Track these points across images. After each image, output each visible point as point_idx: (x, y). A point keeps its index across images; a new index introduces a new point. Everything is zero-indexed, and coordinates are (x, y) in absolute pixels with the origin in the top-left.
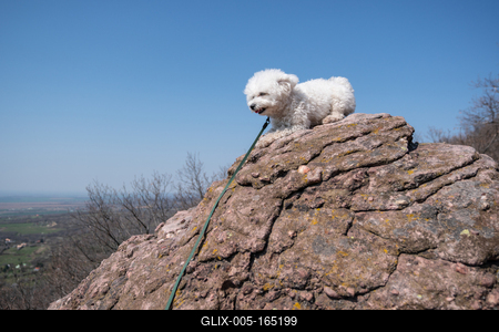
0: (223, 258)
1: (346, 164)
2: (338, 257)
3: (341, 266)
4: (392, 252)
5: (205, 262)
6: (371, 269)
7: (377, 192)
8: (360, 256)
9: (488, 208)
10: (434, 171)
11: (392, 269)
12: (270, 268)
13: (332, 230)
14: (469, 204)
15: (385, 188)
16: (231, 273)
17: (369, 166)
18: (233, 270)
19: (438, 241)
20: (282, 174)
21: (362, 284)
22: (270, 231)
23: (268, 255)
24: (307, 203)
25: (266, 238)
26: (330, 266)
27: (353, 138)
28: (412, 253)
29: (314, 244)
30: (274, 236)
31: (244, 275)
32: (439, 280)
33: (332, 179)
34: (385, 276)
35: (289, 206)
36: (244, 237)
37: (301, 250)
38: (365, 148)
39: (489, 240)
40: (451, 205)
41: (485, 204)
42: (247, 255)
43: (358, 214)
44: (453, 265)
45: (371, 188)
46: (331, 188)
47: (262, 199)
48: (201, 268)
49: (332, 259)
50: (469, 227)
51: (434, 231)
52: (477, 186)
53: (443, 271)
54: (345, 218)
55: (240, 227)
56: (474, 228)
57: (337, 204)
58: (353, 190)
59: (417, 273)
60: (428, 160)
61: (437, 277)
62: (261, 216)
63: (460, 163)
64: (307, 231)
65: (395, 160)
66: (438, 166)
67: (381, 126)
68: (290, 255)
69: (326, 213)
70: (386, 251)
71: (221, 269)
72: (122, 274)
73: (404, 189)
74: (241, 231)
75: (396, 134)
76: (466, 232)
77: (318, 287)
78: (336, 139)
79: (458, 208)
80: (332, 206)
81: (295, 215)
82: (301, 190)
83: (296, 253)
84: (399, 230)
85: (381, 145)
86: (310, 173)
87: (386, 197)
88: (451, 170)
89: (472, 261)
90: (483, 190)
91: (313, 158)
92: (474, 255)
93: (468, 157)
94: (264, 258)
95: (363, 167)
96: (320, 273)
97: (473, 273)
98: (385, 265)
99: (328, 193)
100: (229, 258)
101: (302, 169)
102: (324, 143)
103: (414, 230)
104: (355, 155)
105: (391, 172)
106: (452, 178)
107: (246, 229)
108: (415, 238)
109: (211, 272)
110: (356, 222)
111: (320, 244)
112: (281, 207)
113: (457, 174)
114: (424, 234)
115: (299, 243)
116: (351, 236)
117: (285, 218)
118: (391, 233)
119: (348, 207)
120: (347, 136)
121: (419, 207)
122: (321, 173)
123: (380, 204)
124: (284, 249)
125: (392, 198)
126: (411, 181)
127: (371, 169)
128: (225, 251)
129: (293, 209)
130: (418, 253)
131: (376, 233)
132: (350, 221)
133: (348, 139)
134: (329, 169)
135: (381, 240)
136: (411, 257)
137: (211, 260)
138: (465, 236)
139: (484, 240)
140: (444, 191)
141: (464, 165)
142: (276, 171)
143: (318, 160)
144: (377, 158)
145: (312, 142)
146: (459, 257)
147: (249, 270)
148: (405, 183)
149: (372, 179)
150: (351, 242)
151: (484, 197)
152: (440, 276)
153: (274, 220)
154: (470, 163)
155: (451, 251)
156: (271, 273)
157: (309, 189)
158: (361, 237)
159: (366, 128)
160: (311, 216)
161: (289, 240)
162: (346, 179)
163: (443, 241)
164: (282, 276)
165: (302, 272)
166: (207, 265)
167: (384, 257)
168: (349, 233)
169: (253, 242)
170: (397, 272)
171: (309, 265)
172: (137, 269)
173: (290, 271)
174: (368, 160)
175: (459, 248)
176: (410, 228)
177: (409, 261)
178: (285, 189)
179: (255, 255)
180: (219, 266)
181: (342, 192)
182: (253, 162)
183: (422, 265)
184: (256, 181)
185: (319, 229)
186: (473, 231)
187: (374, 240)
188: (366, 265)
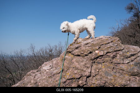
0: (77, 79)
1: (110, 50)
2: (114, 77)
3: (115, 80)
4: (129, 75)
6: (124, 80)
7: (120, 59)
8: (120, 77)
13: (109, 69)
15: (122, 57)
18: (80, 82)
20: (91, 53)
21: (122, 85)
22: (91, 70)
23: (92, 77)
24: (99, 61)
26: (112, 80)
29: (105, 73)
30: (93, 71)
31: (84, 83)
33: (107, 55)
34: (128, 82)
35: (94, 62)
36: (84, 72)
37: (101, 75)
38: (114, 46)
42: (85, 77)
43: (115, 65)
45: (118, 57)
46: (107, 57)
47: (87, 60)
48: (68, 81)
49: (112, 78)
54: (112, 66)
55: (82, 69)
58: (113, 58)
59: (137, 81)
60: (131, 50)
62: (88, 65)
64: (102, 70)
65: (123, 50)
67: (115, 40)
68: (98, 77)
69: (106, 64)
70: (127, 75)
71: (76, 82)
73: (127, 58)
74: (82, 70)
75: (119, 42)
77: (108, 86)
78: (104, 43)
80: (108, 62)
81: (97, 65)
82: (97, 58)
83: (100, 76)
84: (130, 69)
85: (117, 45)
86: (100, 53)
87: (123, 60)
88: (138, 53)
91: (99, 48)
94: (90, 78)
96: (109, 82)
98: (128, 79)
99: (106, 59)
100: (79, 79)
101: (97, 52)
102: (101, 44)
103: (134, 69)
104: (111, 48)
105: (123, 53)
106: (139, 55)
107: (84, 69)
108: (135, 72)
110: (115, 67)
111: (107, 73)
112: (92, 63)
114: (137, 70)
115: (100, 73)
117: (94, 66)
118: (128, 70)
121: (133, 63)
122: (103, 53)
123: (122, 62)
124: (96, 75)
125: (125, 60)
127: (117, 52)
129: (96, 63)
130: (136, 75)
131: (123, 70)
132: (113, 66)
133: (108, 43)
134: (105, 52)
135: (125, 72)
136: (134, 76)
137: (72, 79)
140: (138, 58)
142: (89, 52)
145: (97, 44)
147: (86, 82)
148: (128, 56)
149: (118, 55)
150: (115, 73)
153: (92, 67)
156: (93, 82)
157: (100, 57)
158: (118, 71)
159: (111, 40)
160: (102, 65)
161: (97, 72)
162: (111, 55)
164: (96, 83)
165: (103, 82)
167: (127, 77)
168: (114, 70)
169: (87, 74)
170: (131, 81)
171: (105, 80)
172: (43, 82)
173: (99, 82)
174: (116, 50)
176: (133, 69)
177: (134, 78)
178: (93, 57)
179: (88, 77)
180: (75, 81)
181: (110, 58)
182: (77, 48)
183: (138, 79)
184: (82, 55)
185: (106, 69)
187: (123, 72)
188: (122, 79)
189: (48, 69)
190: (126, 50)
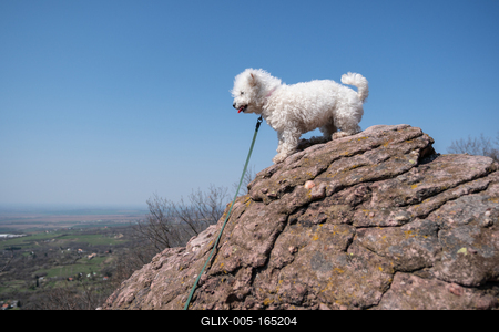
0: (229, 272)
1: (350, 179)
2: (334, 274)
3: (336, 283)
4: (387, 270)
5: (214, 275)
6: (364, 287)
7: (378, 208)
8: (355, 273)
9: (490, 225)
10: (438, 185)
11: (385, 288)
12: (270, 283)
13: (332, 246)
14: (470, 221)
15: (386, 204)
16: (236, 287)
17: (373, 180)
18: (238, 284)
19: (433, 260)
20: (290, 189)
21: (355, 302)
22: (272, 246)
23: (269, 270)
24: (311, 218)
25: (268, 253)
26: (326, 282)
27: (362, 152)
28: (406, 272)
29: (313, 260)
30: (275, 252)
31: (246, 289)
32: (430, 301)
33: (335, 195)
34: (378, 295)
35: (294, 222)
36: (247, 252)
37: (300, 265)
38: (371, 162)
39: (488, 260)
40: (451, 221)
41: (487, 221)
42: (249, 270)
43: (359, 230)
44: (447, 286)
45: (373, 203)
46: (334, 204)
47: (267, 215)
48: (211, 281)
49: (328, 275)
50: (465, 244)
51: (430, 248)
52: (485, 200)
53: (436, 291)
54: (345, 234)
55: (244, 242)
56: (472, 246)
57: (339, 220)
58: (355, 205)
59: (409, 292)
60: (435, 174)
61: (429, 298)
62: (264, 231)
63: (470, 176)
64: (308, 247)
65: (399, 174)
66: (444, 180)
67: (392, 138)
68: (289, 271)
69: (327, 229)
70: (381, 269)
71: (227, 283)
72: (147, 285)
73: (406, 205)
74: (244, 246)
75: (407, 147)
76: (463, 250)
77: (315, 304)
78: (344, 153)
79: (458, 225)
80: (335, 221)
81: (298, 231)
82: (306, 206)
83: (295, 269)
84: (395, 247)
85: (388, 158)
86: (314, 189)
87: (387, 212)
88: (458, 184)
89: (467, 281)
90: (490, 205)
91: (319, 173)
92: (469, 275)
93: (481, 169)
94: (266, 273)
95: (367, 181)
96: (316, 290)
97: (468, 294)
98: (378, 284)
99: (331, 209)
100: (234, 272)
101: (308, 184)
102: (332, 157)
103: (409, 247)
104: (360, 170)
105: (393, 187)
106: (457, 192)
107: (249, 244)
108: (410, 256)
109: (218, 285)
110: (357, 238)
111: (319, 260)
112: (285, 223)
113: (464, 188)
114: (420, 251)
115: (299, 258)
116: (351, 252)
117: (288, 233)
118: (387, 250)
119: (350, 223)
120: (355, 149)
121: (418, 223)
122: (325, 189)
123: (379, 220)
124: (284, 265)
125: (392, 213)
126: (413, 196)
127: (375, 184)
128: (230, 266)
129: (298, 225)
130: (413, 271)
131: (372, 250)
132: (350, 237)
133: (355, 153)
134: (333, 184)
135: (377, 258)
136: (405, 275)
137: (219, 273)
138: (462, 255)
139: (483, 259)
140: (448, 207)
141: (474, 178)
142: (283, 186)
143: (324, 175)
144: (381, 173)
145: (321, 156)
146: (453, 277)
147: (251, 284)
148: (408, 198)
149: (374, 194)
150: (349, 259)
151: (488, 213)
152: (432, 297)
153: (277, 236)
154: (482, 176)
155: (446, 270)
156: (271, 288)
157: (313, 204)
158: (360, 254)
159: (376, 141)
160: (313, 232)
161: (289, 256)
162: (348, 195)
163: (440, 260)
164: (281, 291)
165: (299, 288)
166: (216, 278)
167: (379, 275)
168: (349, 250)
169: (255, 257)
170: (390, 291)
171: (306, 281)
172: (160, 281)
174: (372, 175)
175: (454, 267)
176: (406, 246)
177: (404, 279)
178: (290, 205)
179: (257, 270)
180: (225, 280)
181: (344, 208)
182: (269, 177)
183: (416, 284)
184: (265, 197)
185: (319, 245)
186: (470, 249)
187: (370, 257)
188: (360, 283)
189: (198, 243)
190: (414, 174)
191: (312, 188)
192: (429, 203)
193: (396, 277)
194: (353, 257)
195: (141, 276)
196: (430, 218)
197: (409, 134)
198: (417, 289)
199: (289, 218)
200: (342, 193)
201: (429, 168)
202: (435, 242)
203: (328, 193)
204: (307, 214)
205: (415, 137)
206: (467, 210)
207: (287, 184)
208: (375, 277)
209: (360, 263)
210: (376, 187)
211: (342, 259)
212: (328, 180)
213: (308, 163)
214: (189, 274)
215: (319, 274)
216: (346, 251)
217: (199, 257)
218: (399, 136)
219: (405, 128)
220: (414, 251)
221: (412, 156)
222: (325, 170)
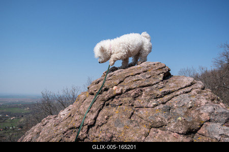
0: (77, 128)
1: (133, 86)
2: (124, 129)
3: (125, 133)
4: (148, 127)
5: (70, 129)
6: (137, 135)
7: (145, 99)
8: (134, 128)
9: (191, 107)
10: (171, 90)
11: (147, 135)
12: (96, 133)
13: (124, 116)
14: (183, 105)
15: (148, 97)
16: (80, 135)
17: (143, 87)
18: (81, 133)
19: (167, 122)
22: (97, 116)
23: (95, 127)
24: (115, 103)
25: (95, 119)
26: (121, 132)
27: (139, 74)
28: (156, 128)
29: (115, 122)
30: (99, 118)
31: (85, 136)
33: (126, 93)
34: (143, 138)
35: (108, 105)
37: (110, 125)
38: (143, 79)
39: (189, 122)
40: (175, 105)
41: (190, 106)
42: (86, 127)
43: (136, 109)
44: (173, 134)
45: (143, 97)
46: (126, 97)
48: (68, 132)
49: (122, 129)
50: (181, 116)
51: (166, 117)
52: (189, 97)
53: (168, 136)
54: (130, 111)
56: (183, 117)
57: (128, 104)
58: (135, 98)
59: (157, 137)
60: (170, 85)
61: (165, 139)
62: (94, 109)
63: (184, 86)
64: (113, 116)
65: (155, 84)
66: (173, 87)
67: (152, 68)
68: (105, 127)
69: (123, 108)
70: (145, 126)
72: (38, 134)
73: (157, 98)
75: (159, 72)
76: (180, 118)
78: (131, 74)
79: (178, 107)
80: (126, 105)
81: (109, 109)
82: (113, 97)
83: (107, 126)
84: (151, 117)
85: (150, 77)
87: (148, 101)
88: (179, 89)
89: (181, 132)
90: (192, 99)
91: (120, 83)
92: (182, 129)
93: (189, 83)
94: (94, 128)
95: (141, 87)
96: (116, 136)
97: (181, 137)
98: (144, 133)
99: (124, 99)
100: (79, 128)
101: (115, 87)
102: (126, 76)
103: (157, 117)
104: (138, 82)
105: (152, 90)
106: (178, 93)
108: (157, 121)
109: (72, 134)
110: (135, 112)
111: (118, 122)
112: (104, 105)
113: (181, 91)
114: (162, 119)
115: (109, 121)
116: (132, 119)
117: (105, 110)
118: (148, 118)
119: (133, 106)
120: (136, 73)
121: (162, 106)
122: (122, 90)
123: (145, 105)
124: (103, 124)
125: (151, 102)
126: (160, 94)
127: (144, 88)
128: (77, 125)
129: (110, 106)
130: (159, 127)
131: (142, 118)
132: (132, 112)
133: (136, 74)
134: (126, 88)
135: (143, 121)
136: (155, 129)
137: (72, 128)
138: (179, 120)
139: (187, 122)
140: (174, 99)
141: (186, 87)
142: (103, 88)
143: (122, 84)
144: (147, 83)
145: (121, 75)
146: (175, 130)
147: (87, 133)
148: (158, 95)
149: (143, 93)
150: (132, 122)
151: (190, 102)
153: (100, 111)
154: (189, 86)
155: (172, 127)
156: (96, 135)
157: (116, 97)
158: (136, 120)
159: (145, 69)
160: (116, 109)
161: (105, 120)
162: (132, 93)
163: (170, 123)
164: (100, 136)
165: (109, 135)
166: (71, 130)
167: (144, 129)
168: (132, 118)
169: (89, 121)
170: (149, 136)
171: (112, 131)
172: (45, 131)
174: (143, 84)
175: (176, 126)
177: (155, 131)
178: (106, 97)
179: (90, 126)
180: (75, 131)
181: (130, 99)
182: (98, 83)
183: (159, 133)
184: (95, 93)
185: (119, 115)
186: (183, 118)
187: (141, 121)
188: (136, 133)
189: (64, 113)
190: (161, 84)
191: (116, 90)
192: (167, 97)
193: (151, 130)
194: (133, 121)
195: (35, 129)
196: (167, 104)
197: (160, 66)
198: (160, 135)
199: (106, 103)
200: (129, 92)
201: (167, 82)
202: (168, 114)
203: (123, 92)
204: (114, 101)
205: (162, 68)
206: (182, 101)
207: (105, 87)
208: (142, 130)
209: (136, 124)
210: (144, 90)
211: (128, 122)
212: (123, 86)
213: (115, 78)
214: (58, 128)
215: (118, 129)
216: (130, 118)
217: (64, 120)
218: (155, 67)
219: (158, 64)
220: (159, 119)
221: (161, 77)
222: (123, 81)
